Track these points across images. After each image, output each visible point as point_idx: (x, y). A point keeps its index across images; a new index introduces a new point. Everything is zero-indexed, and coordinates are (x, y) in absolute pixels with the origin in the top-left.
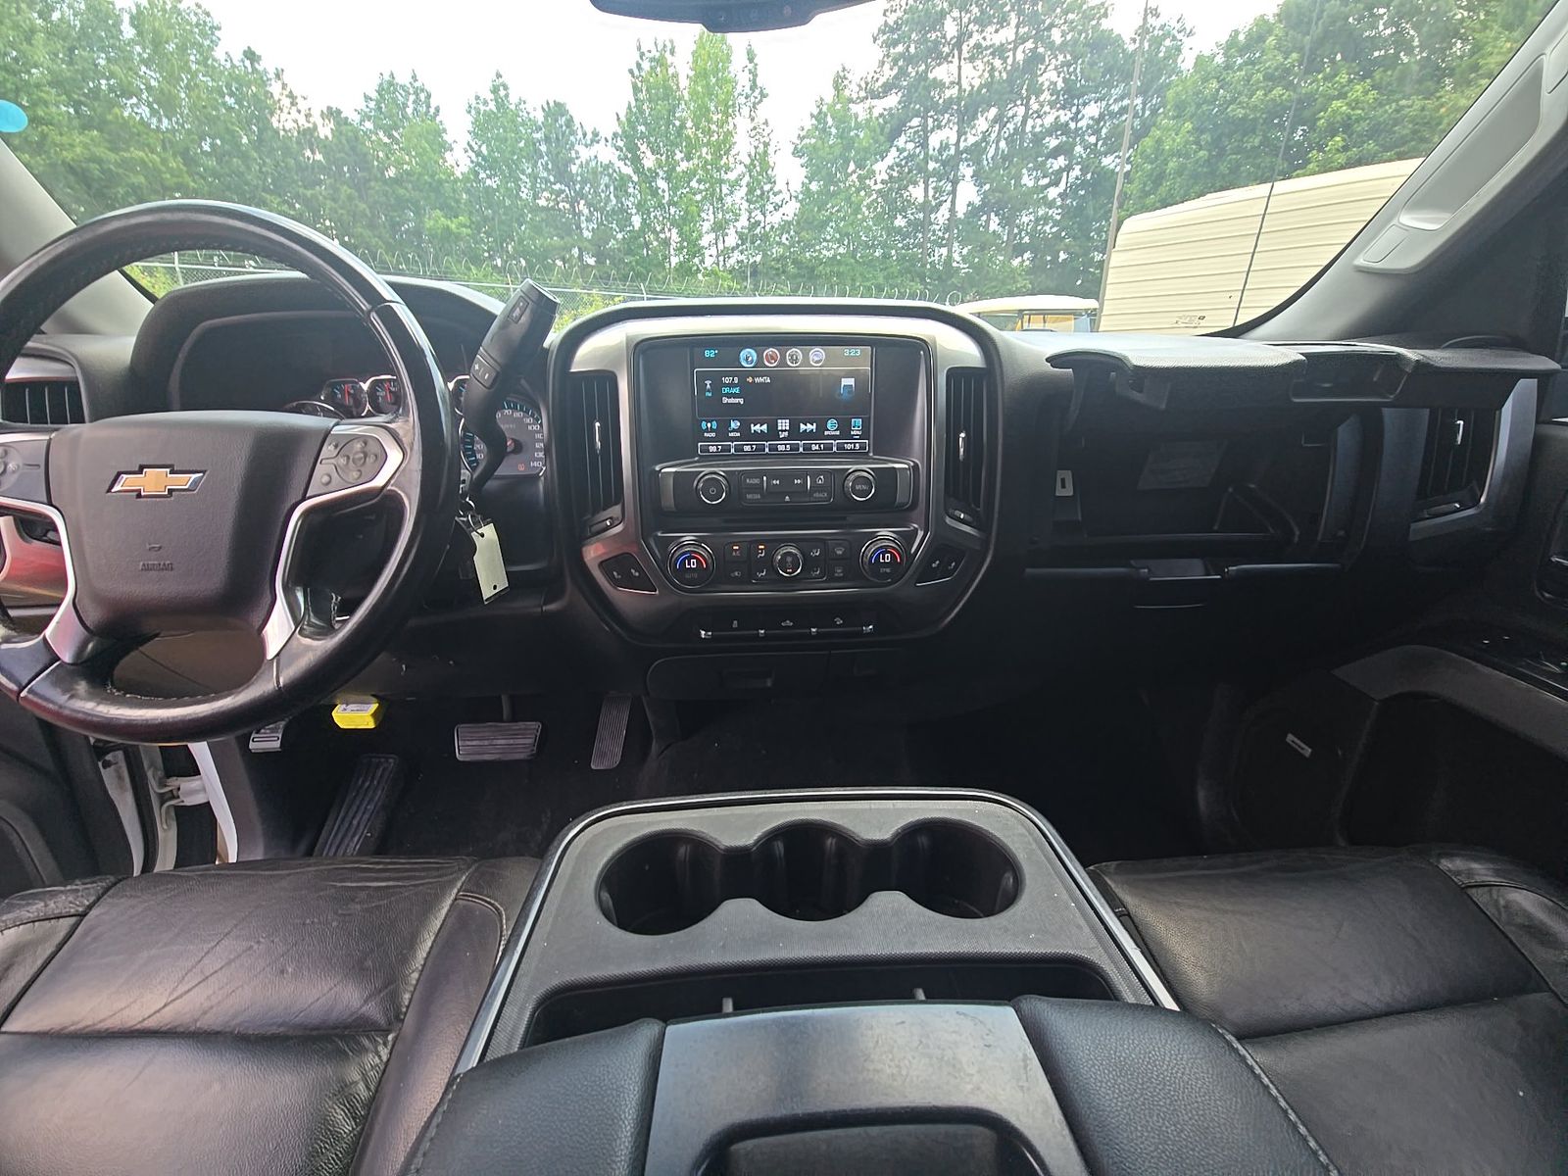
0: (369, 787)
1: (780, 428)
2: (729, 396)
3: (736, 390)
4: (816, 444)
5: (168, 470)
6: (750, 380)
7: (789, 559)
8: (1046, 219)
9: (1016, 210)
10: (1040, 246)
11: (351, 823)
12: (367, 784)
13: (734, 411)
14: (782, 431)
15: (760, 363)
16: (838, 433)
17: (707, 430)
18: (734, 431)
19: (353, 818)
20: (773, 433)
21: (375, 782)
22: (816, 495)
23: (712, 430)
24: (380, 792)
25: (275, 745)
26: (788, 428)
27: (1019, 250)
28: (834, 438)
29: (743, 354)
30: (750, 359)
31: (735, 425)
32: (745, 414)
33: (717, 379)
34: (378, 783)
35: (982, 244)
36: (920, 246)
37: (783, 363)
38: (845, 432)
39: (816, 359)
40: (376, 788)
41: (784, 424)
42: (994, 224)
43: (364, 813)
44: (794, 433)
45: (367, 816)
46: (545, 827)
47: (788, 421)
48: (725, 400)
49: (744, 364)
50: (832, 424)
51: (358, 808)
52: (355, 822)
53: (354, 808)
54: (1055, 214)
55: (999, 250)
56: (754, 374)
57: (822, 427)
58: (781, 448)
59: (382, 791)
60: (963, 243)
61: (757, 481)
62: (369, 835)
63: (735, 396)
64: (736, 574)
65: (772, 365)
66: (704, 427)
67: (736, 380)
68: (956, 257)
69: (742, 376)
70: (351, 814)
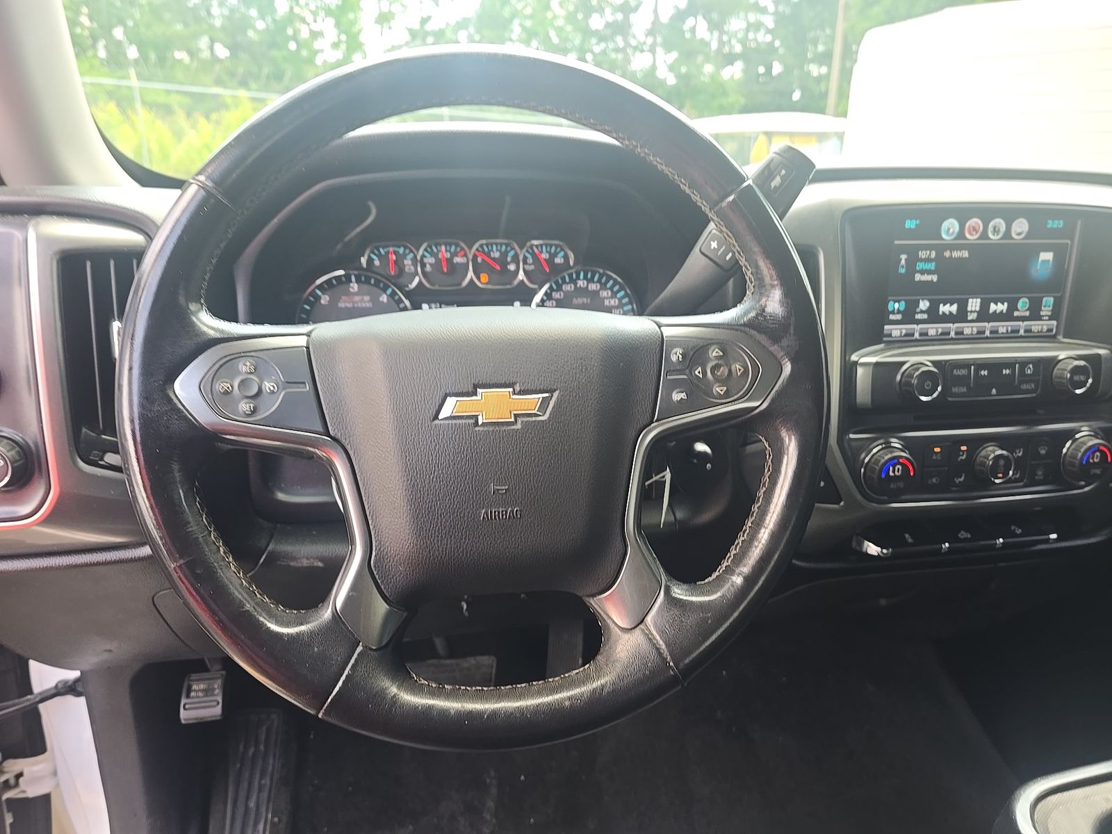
0: (254, 754)
1: (969, 309)
2: (923, 272)
3: (932, 266)
4: (1003, 326)
5: (511, 390)
6: (947, 254)
7: (1002, 462)
8: (757, 26)
9: (726, 14)
10: (752, 55)
11: (247, 808)
12: (251, 751)
13: (925, 289)
14: (971, 312)
15: (961, 235)
16: (1027, 314)
17: (893, 312)
18: (922, 312)
19: (248, 798)
20: (961, 316)
21: (262, 747)
22: (1024, 387)
23: (899, 312)
24: (271, 761)
25: (214, 711)
26: (978, 309)
27: (730, 59)
28: (1023, 319)
29: (945, 225)
30: (951, 231)
31: (924, 305)
32: (937, 293)
33: (913, 253)
34: (266, 746)
35: (690, 51)
36: (623, 50)
37: (984, 235)
38: (1035, 315)
39: (1019, 230)
40: (265, 756)
41: (974, 304)
42: (703, 31)
43: (260, 790)
44: (984, 315)
45: (265, 794)
46: (494, 791)
47: (979, 300)
48: (918, 277)
49: (944, 236)
50: (1023, 304)
51: (250, 784)
52: (252, 804)
53: (245, 785)
54: (769, 21)
55: (708, 59)
56: (952, 247)
57: (1013, 307)
58: (967, 331)
59: (274, 759)
60: (668, 48)
61: (964, 372)
62: (276, 819)
63: (929, 272)
64: (934, 480)
65: (971, 237)
66: (890, 309)
67: (933, 255)
68: (659, 63)
69: (940, 249)
70: (242, 794)
